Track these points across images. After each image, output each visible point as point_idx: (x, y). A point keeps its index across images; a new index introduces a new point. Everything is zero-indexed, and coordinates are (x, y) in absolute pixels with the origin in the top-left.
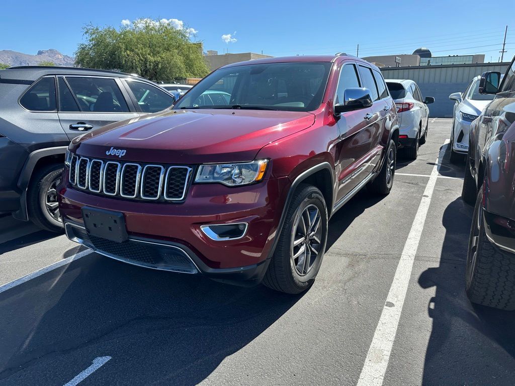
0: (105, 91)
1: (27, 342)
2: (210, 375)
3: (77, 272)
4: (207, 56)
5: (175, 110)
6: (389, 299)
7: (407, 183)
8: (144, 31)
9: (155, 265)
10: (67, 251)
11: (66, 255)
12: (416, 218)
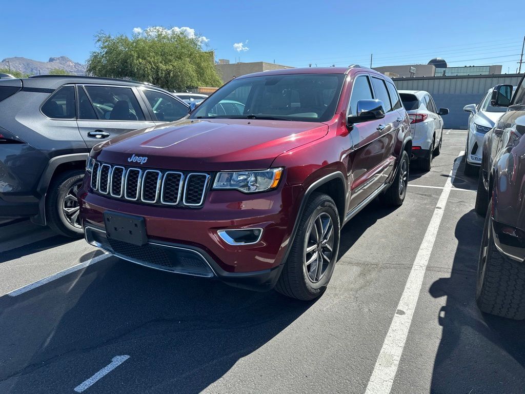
0: (120, 100)
1: (48, 340)
2: (225, 375)
3: (93, 276)
4: (218, 65)
5: (192, 120)
6: (400, 307)
7: (420, 194)
8: (156, 39)
9: (173, 269)
10: (84, 256)
11: (83, 259)
12: (428, 229)
